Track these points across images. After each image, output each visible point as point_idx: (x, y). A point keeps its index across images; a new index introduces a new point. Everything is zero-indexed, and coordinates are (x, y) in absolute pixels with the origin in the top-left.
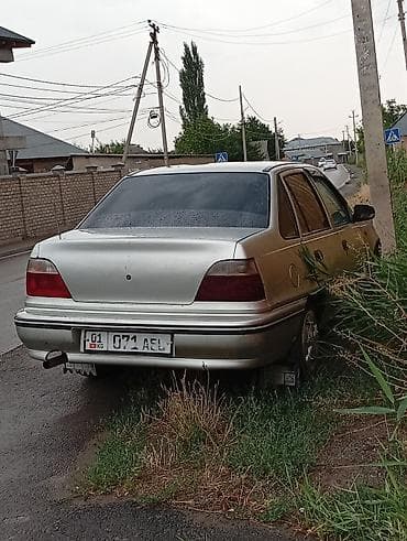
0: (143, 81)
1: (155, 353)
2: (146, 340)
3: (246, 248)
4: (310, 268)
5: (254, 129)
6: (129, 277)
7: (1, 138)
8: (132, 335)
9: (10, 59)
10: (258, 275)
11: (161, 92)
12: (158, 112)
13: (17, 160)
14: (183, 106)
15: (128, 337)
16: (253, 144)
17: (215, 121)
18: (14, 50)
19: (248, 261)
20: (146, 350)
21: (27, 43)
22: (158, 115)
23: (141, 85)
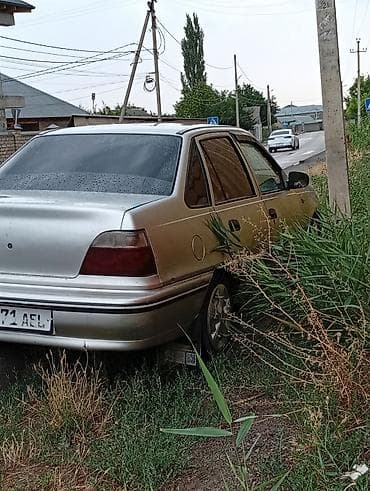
0: (140, 48)
1: (34, 330)
2: (25, 315)
3: (136, 218)
4: (221, 239)
5: (248, 95)
6: (10, 246)
7: (1, 97)
8: (11, 309)
9: (12, 23)
10: (149, 248)
11: (156, 58)
12: (153, 76)
13: (19, 120)
14: (184, 73)
15: (7, 311)
16: (247, 109)
17: (214, 88)
18: (15, 14)
19: (137, 232)
20: (25, 327)
21: (28, 8)
22: (154, 80)
23: (139, 52)
